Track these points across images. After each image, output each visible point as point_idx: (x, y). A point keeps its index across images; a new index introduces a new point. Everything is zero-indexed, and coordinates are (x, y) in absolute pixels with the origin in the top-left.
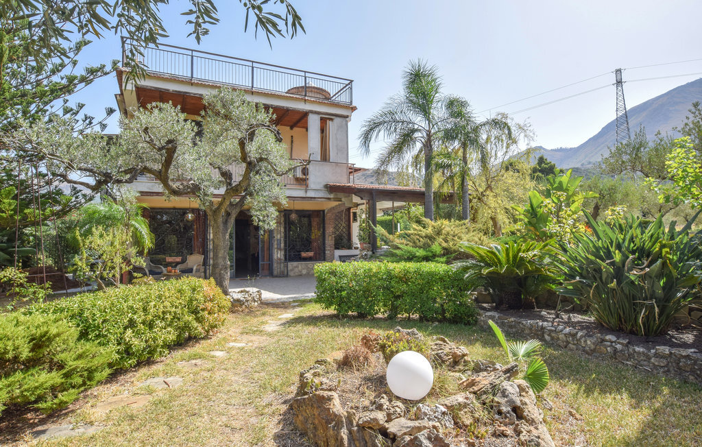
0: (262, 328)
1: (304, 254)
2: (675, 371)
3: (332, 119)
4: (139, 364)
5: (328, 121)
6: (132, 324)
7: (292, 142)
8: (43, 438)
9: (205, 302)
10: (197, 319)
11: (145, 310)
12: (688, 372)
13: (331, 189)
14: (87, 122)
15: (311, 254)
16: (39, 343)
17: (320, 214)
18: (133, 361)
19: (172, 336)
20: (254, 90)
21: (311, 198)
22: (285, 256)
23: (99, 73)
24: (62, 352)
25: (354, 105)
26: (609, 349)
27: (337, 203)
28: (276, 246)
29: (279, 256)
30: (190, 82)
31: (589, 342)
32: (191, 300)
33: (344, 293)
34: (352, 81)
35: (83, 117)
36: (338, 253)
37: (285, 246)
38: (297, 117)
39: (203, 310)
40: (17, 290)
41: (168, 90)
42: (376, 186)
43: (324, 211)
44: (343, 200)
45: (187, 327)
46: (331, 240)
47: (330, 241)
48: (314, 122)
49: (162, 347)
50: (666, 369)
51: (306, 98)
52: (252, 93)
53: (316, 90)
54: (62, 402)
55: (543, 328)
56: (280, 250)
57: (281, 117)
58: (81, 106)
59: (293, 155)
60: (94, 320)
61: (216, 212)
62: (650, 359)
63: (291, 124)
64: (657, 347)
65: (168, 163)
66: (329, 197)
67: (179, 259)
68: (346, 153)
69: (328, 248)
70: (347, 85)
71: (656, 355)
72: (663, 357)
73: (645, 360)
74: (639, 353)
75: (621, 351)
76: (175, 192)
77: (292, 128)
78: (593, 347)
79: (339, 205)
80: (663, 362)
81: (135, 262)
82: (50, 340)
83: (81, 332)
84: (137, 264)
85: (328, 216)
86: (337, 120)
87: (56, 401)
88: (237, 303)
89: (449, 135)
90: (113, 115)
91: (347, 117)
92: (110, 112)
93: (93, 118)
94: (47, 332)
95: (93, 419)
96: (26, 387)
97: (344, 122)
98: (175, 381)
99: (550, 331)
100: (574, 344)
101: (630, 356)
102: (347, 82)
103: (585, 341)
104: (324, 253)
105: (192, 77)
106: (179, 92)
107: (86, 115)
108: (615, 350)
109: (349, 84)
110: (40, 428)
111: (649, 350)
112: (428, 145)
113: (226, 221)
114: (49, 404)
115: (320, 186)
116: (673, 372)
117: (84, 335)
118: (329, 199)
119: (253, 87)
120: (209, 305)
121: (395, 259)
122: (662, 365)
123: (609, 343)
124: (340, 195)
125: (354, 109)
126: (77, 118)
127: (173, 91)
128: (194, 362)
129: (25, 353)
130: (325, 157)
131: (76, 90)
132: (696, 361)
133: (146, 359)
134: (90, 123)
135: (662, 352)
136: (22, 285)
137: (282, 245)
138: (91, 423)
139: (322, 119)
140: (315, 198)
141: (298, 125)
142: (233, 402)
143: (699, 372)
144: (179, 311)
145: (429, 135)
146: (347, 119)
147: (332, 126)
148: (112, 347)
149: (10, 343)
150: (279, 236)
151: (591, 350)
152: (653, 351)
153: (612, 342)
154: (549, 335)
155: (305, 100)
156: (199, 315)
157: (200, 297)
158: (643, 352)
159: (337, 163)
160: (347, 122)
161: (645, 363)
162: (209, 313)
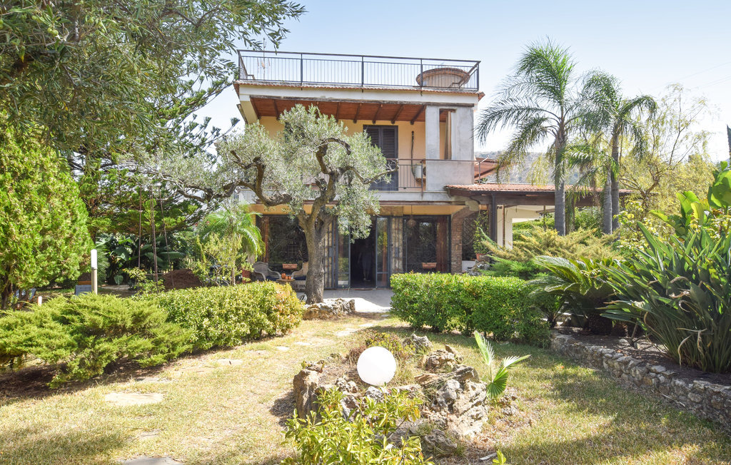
0: (335, 333)
1: (425, 265)
2: (707, 408)
3: (454, 111)
4: (215, 348)
5: (449, 112)
6: (209, 315)
7: (413, 138)
8: (141, 382)
9: (277, 303)
10: (270, 319)
11: (220, 305)
12: (718, 410)
13: (451, 191)
14: (215, 133)
15: (433, 265)
16: (138, 318)
17: (445, 219)
18: (211, 344)
19: (245, 329)
20: (364, 87)
21: (429, 202)
22: (404, 265)
23: (224, 85)
24: (155, 327)
25: (480, 91)
26: (653, 380)
27: (462, 207)
28: (393, 255)
29: (397, 265)
30: (300, 87)
31: (638, 373)
32: (263, 301)
33: (415, 306)
34: (479, 62)
35: (212, 129)
36: (466, 264)
37: (404, 255)
38: (414, 111)
39: (276, 311)
40: (141, 285)
41: (279, 97)
42: (495, 187)
43: (450, 216)
44: (467, 203)
45: (259, 323)
46: (458, 249)
47: (456, 251)
48: (432, 116)
49: (236, 337)
50: (700, 405)
51: (423, 89)
52: (363, 90)
53: (451, 72)
54: (152, 361)
55: (602, 354)
56: (398, 258)
57: (398, 112)
58: (208, 120)
59: (414, 154)
60: (179, 308)
61: (308, 221)
62: (687, 394)
63: (411, 118)
64: (695, 381)
65: (260, 176)
66: (450, 200)
67: (294, 266)
68: (470, 148)
69: (454, 258)
70: (473, 68)
71: (694, 390)
72: (699, 392)
73: (683, 395)
74: (678, 386)
75: (664, 383)
76: (269, 204)
77: (412, 123)
78: (640, 377)
79: (464, 209)
80: (698, 398)
81: (245, 267)
82: (145, 317)
83: (169, 316)
84: (247, 269)
85: (454, 221)
86: (460, 111)
87: (149, 359)
88: (324, 310)
89: (592, 122)
90: (237, 125)
91: (473, 105)
92: (235, 121)
93: (219, 130)
94: (142, 311)
95: (172, 376)
96: (129, 346)
97: (469, 113)
98: (236, 362)
99: (608, 358)
100: (626, 374)
101: (671, 390)
102: (474, 64)
103: (635, 371)
104: (450, 264)
105: (302, 81)
106: (289, 98)
107: (214, 128)
108: (659, 382)
109: (476, 66)
110: (141, 378)
111: (687, 383)
112: (561, 136)
113: (320, 229)
114: (145, 361)
115: (440, 188)
116: (705, 409)
117: (171, 319)
118: (449, 202)
119: (363, 84)
120: (281, 307)
121: (493, 273)
122: (697, 401)
123: (654, 374)
124: (462, 199)
125: (481, 96)
126: (206, 130)
127: (284, 98)
128: (259, 352)
129: (129, 324)
130: (447, 155)
131: (207, 101)
132: (725, 398)
133: (221, 345)
134: (217, 135)
135: (698, 387)
136: (143, 282)
137: (401, 254)
138: (170, 379)
139: (441, 111)
140: (433, 202)
141: (418, 118)
142: (266, 379)
143: (727, 411)
144: (251, 309)
145: (562, 125)
146: (473, 108)
147: (454, 118)
148: (193, 330)
149: (120, 316)
150: (397, 245)
151: (639, 381)
152: (691, 385)
153: (658, 373)
154: (607, 363)
155: (421, 92)
156: (272, 315)
157: (273, 298)
158: (682, 386)
159: (459, 162)
160: (472, 111)
161: (683, 398)
162: (282, 314)
